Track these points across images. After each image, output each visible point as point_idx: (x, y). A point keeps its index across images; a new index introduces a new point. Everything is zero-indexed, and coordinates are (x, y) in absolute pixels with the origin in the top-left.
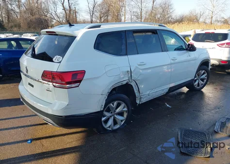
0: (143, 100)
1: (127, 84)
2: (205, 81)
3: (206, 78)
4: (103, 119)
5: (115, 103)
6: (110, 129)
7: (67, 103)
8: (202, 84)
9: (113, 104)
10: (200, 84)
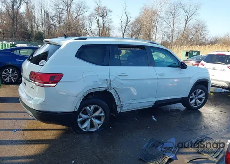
0: (124, 109)
1: (106, 91)
2: (203, 100)
3: (204, 97)
4: (79, 120)
5: (92, 107)
6: (86, 131)
7: (44, 100)
8: (199, 104)
9: (90, 108)
10: (197, 103)
